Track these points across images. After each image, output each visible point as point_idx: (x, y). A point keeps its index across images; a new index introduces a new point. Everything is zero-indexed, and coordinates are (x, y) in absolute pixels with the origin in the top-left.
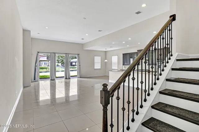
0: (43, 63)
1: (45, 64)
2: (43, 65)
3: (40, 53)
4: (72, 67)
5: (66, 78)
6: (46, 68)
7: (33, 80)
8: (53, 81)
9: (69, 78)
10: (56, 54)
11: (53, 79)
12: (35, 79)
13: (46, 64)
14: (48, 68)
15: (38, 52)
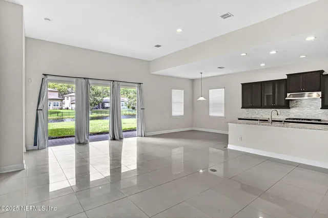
0: (52, 103)
1: (54, 105)
2: (51, 107)
3: (49, 77)
4: (105, 110)
5: (114, 139)
6: (58, 113)
7: (31, 146)
8: (82, 147)
9: (121, 139)
10: (90, 81)
11: (82, 141)
12: (35, 144)
13: (58, 105)
14: (60, 112)
15: (45, 75)
